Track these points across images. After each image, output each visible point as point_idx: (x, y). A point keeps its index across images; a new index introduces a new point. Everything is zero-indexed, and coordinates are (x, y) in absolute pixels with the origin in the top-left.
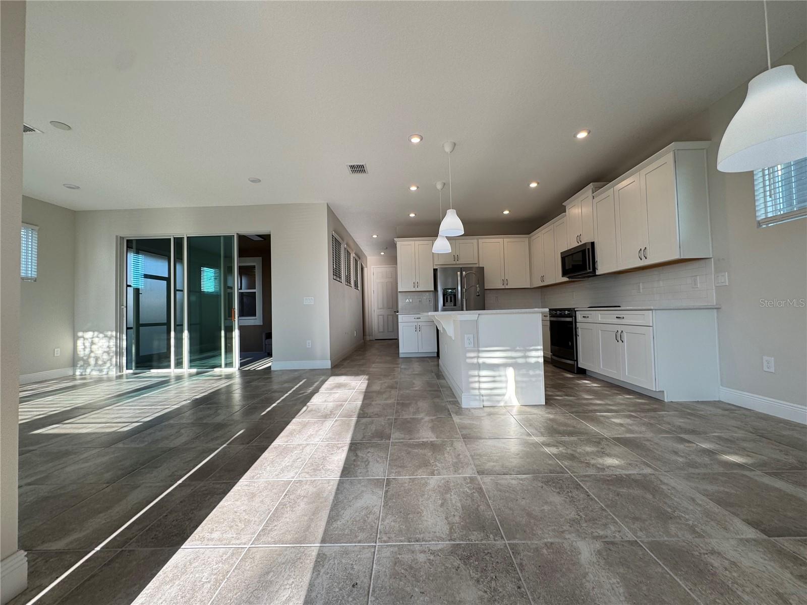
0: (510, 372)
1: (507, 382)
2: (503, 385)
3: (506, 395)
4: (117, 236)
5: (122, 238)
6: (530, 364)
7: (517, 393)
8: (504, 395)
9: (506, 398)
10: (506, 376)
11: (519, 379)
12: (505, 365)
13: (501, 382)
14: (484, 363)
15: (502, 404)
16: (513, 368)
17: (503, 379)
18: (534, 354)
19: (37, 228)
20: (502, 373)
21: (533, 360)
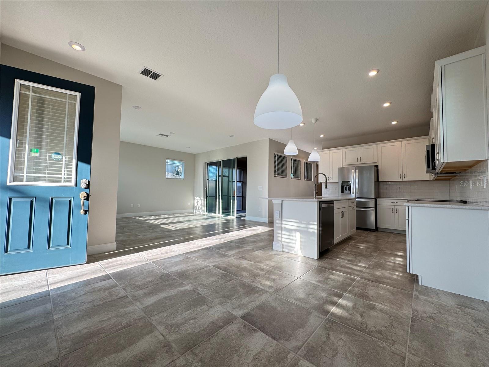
0: (298, 235)
1: (296, 240)
2: (294, 242)
3: (295, 248)
4: (204, 162)
5: (206, 163)
6: (309, 232)
7: (301, 248)
8: (294, 248)
9: (295, 249)
10: (296, 237)
11: (303, 240)
12: (296, 230)
13: (293, 240)
14: (285, 228)
15: (293, 252)
16: (300, 233)
17: (294, 238)
18: (312, 226)
19: (184, 162)
20: (294, 234)
21: (311, 230)
